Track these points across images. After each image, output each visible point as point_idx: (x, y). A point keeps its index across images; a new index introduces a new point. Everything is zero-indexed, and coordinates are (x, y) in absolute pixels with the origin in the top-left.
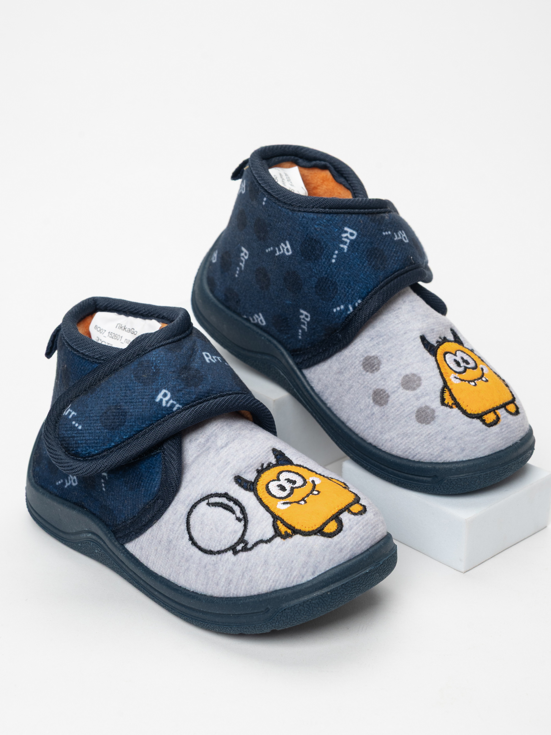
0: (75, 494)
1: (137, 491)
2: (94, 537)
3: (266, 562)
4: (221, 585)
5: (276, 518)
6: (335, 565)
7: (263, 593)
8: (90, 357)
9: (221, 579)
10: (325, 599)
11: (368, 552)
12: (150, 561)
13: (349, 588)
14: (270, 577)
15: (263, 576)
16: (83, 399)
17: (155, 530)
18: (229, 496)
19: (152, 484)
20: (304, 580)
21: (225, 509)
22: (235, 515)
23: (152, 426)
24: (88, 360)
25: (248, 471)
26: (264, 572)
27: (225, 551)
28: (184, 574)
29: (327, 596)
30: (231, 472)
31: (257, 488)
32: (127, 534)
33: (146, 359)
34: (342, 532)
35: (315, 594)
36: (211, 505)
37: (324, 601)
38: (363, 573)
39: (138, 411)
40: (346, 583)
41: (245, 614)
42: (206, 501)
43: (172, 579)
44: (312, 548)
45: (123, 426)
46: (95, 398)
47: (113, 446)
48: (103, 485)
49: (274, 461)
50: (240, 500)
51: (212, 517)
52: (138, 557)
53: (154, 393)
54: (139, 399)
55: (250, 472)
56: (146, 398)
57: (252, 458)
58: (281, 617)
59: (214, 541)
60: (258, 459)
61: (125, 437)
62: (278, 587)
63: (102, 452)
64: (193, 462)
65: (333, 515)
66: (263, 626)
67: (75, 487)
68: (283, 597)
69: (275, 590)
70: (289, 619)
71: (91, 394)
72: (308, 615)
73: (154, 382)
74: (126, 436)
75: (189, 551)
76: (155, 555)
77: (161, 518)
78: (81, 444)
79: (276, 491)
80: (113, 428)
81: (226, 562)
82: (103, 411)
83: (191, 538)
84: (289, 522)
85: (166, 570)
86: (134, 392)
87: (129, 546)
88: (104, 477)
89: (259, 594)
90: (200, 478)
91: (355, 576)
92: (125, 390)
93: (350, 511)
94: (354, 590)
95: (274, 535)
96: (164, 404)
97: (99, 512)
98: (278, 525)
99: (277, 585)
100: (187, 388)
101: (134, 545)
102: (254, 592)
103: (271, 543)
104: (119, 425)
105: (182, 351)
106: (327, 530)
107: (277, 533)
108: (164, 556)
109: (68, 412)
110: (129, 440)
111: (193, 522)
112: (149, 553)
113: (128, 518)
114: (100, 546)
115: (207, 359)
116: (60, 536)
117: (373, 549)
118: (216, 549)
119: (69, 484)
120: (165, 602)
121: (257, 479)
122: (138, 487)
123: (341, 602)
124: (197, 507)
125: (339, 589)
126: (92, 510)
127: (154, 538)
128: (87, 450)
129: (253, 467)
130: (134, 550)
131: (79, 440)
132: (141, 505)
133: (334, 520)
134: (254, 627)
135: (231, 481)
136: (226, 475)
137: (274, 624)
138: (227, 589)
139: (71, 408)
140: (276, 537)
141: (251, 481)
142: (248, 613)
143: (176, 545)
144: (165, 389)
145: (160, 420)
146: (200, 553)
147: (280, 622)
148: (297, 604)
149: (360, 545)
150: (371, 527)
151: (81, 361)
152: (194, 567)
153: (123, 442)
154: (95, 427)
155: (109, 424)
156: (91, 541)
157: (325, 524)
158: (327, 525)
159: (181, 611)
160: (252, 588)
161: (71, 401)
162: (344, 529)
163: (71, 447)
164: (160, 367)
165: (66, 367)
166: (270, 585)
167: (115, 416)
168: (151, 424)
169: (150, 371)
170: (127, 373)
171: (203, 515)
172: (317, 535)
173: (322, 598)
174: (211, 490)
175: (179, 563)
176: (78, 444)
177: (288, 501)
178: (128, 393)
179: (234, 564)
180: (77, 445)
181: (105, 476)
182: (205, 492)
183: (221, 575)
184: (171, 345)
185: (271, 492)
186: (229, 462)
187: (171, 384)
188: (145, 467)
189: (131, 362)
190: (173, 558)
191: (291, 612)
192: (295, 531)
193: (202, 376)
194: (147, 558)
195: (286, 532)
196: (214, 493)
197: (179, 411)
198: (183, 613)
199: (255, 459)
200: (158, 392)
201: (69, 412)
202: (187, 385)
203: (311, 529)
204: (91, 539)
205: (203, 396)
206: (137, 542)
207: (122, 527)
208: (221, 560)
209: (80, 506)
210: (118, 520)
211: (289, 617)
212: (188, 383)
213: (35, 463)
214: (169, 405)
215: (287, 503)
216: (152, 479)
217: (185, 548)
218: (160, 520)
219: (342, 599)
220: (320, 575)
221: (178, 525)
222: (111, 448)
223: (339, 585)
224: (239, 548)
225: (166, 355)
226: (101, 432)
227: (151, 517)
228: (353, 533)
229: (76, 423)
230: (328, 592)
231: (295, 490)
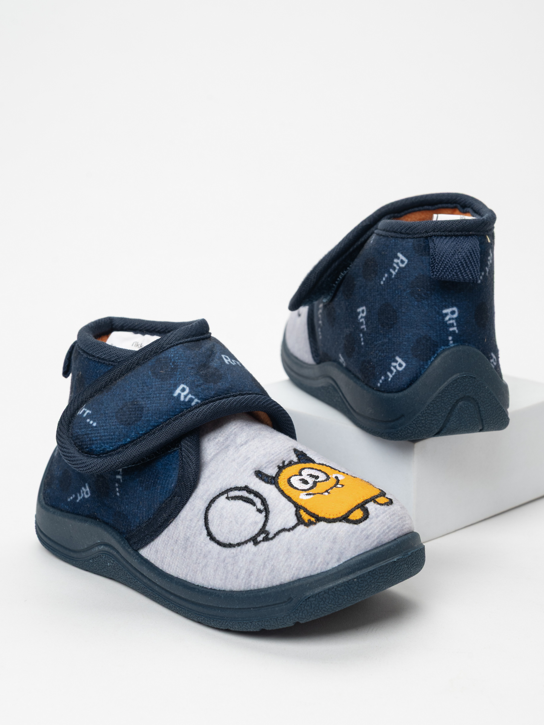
0: (87, 506)
1: (152, 490)
2: (107, 549)
3: (289, 549)
4: (241, 578)
5: (298, 507)
6: (362, 552)
7: (285, 582)
8: (106, 360)
9: (241, 572)
10: (352, 586)
11: (396, 542)
12: (166, 564)
13: (376, 576)
14: (292, 565)
15: (285, 564)
16: (98, 398)
17: (171, 529)
18: (249, 489)
19: (169, 481)
20: (329, 567)
21: (245, 502)
22: (255, 507)
23: (170, 421)
24: (104, 363)
25: (269, 466)
26: (287, 560)
27: (246, 542)
28: (202, 571)
29: (353, 583)
30: (251, 467)
31: (278, 482)
32: (142, 538)
33: (164, 355)
34: (368, 520)
35: (340, 581)
36: (230, 499)
37: (350, 589)
38: (391, 561)
39: (155, 406)
40: (374, 570)
41: (266, 606)
42: (226, 495)
43: (189, 579)
44: (337, 534)
45: (139, 421)
46: (110, 396)
47: (129, 441)
48: (117, 489)
49: (295, 459)
50: (261, 492)
51: (231, 510)
52: (153, 562)
53: (172, 388)
54: (156, 394)
55: (270, 467)
56: (164, 393)
57: (273, 454)
58: (304, 607)
59: (234, 534)
60: (279, 456)
61: (141, 433)
62: (302, 576)
63: (118, 448)
64: (212, 459)
65: (358, 504)
66: (285, 617)
67: (87, 499)
68: (307, 585)
69: (298, 578)
70: (314, 608)
71: (107, 392)
72: (333, 604)
73: (172, 377)
74: (142, 431)
75: (207, 546)
76: (171, 556)
77: (178, 517)
78: (96, 440)
79: (298, 484)
80: (129, 424)
81: (246, 553)
82: (119, 408)
83: (209, 534)
84: (313, 511)
85: (183, 570)
86: (151, 388)
87: (144, 551)
88: (118, 481)
89: (281, 583)
90: (219, 473)
91: (383, 563)
92: (142, 386)
93: (375, 502)
94: (382, 579)
95: (297, 524)
96: (182, 399)
97: (112, 520)
98: (301, 514)
99: (300, 573)
100: (206, 384)
101: (149, 550)
102: (276, 582)
103: (293, 531)
104: (136, 420)
105: (201, 350)
106: (352, 517)
107: (300, 521)
108: (181, 555)
109: (82, 411)
110: (145, 435)
111: (212, 517)
112: (164, 555)
113: (142, 521)
114: (112, 557)
115: (226, 361)
116: (70, 557)
117: (401, 539)
118: (235, 542)
119: (81, 497)
120: (181, 605)
121: (278, 474)
122: (154, 485)
123: (368, 592)
124: (216, 501)
125: (365, 576)
126: (105, 519)
127: (170, 538)
128: (102, 446)
129: (274, 463)
130: (149, 554)
131: (93, 437)
132: (157, 504)
133: (359, 509)
134: (276, 619)
135: (251, 474)
136: (245, 470)
137: (297, 615)
138: (247, 581)
139: (85, 407)
140: (299, 525)
141: (272, 476)
142: (270, 604)
143: (194, 542)
144: (183, 383)
145: (178, 415)
146: (219, 547)
147: (304, 612)
148: (322, 592)
149: (387, 533)
150: (398, 518)
151: (97, 365)
152: (212, 562)
153: (140, 438)
154: (111, 424)
155: (125, 420)
156: (104, 553)
157: (351, 512)
158: (352, 512)
159: (198, 612)
160: (274, 578)
161: (86, 402)
162: (370, 516)
163: (85, 445)
164: (178, 363)
165: (81, 374)
166: (293, 573)
167: (132, 412)
168: (169, 419)
169: (168, 367)
170: (144, 371)
171: (222, 508)
172: (343, 522)
173: (348, 585)
174: (230, 484)
175: (197, 560)
176: (93, 440)
177: (311, 493)
178: (145, 389)
179: (255, 554)
180: (91, 442)
181: (119, 479)
182: (224, 487)
183: (241, 567)
184: (189, 344)
185: (293, 484)
186: (249, 458)
187: (189, 379)
188: (162, 464)
189: (149, 360)
190: (190, 556)
191: (315, 601)
192: (319, 519)
193: (221, 374)
194: (163, 560)
195: (309, 520)
196: (233, 487)
197: (198, 406)
198: (200, 614)
199: (276, 455)
200: (176, 386)
201: (85, 411)
202: (206, 381)
203: (335, 517)
204: (103, 551)
205: (222, 393)
206: (152, 546)
207: (136, 532)
208: (240, 551)
209: (92, 518)
210: (132, 526)
211: (313, 606)
212: (207, 379)
213: (46, 486)
214: (187, 400)
215: (310, 494)
216: (169, 475)
217: (203, 544)
218: (176, 518)
219: (369, 588)
220: (346, 562)
221: (195, 522)
222: (126, 444)
223: (366, 572)
224: (260, 538)
225: (185, 352)
226: (116, 428)
227: (167, 516)
228: (380, 521)
229: (91, 420)
230: (355, 578)
231: (318, 484)
